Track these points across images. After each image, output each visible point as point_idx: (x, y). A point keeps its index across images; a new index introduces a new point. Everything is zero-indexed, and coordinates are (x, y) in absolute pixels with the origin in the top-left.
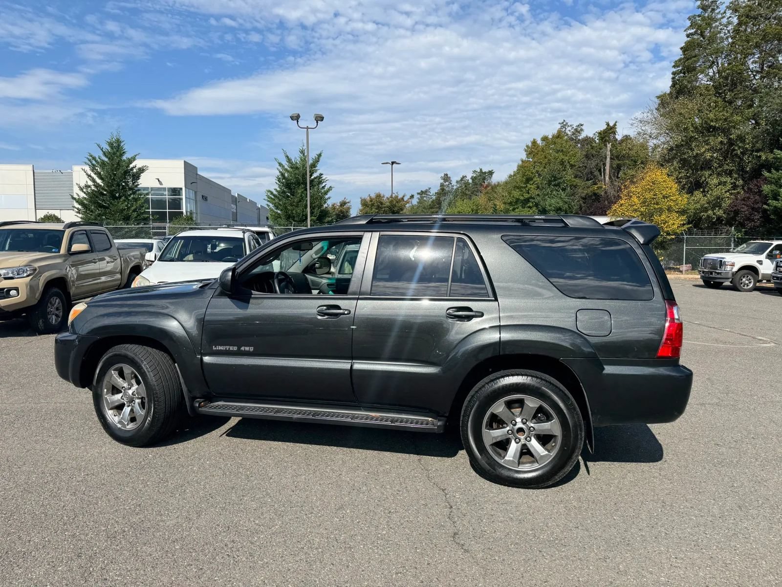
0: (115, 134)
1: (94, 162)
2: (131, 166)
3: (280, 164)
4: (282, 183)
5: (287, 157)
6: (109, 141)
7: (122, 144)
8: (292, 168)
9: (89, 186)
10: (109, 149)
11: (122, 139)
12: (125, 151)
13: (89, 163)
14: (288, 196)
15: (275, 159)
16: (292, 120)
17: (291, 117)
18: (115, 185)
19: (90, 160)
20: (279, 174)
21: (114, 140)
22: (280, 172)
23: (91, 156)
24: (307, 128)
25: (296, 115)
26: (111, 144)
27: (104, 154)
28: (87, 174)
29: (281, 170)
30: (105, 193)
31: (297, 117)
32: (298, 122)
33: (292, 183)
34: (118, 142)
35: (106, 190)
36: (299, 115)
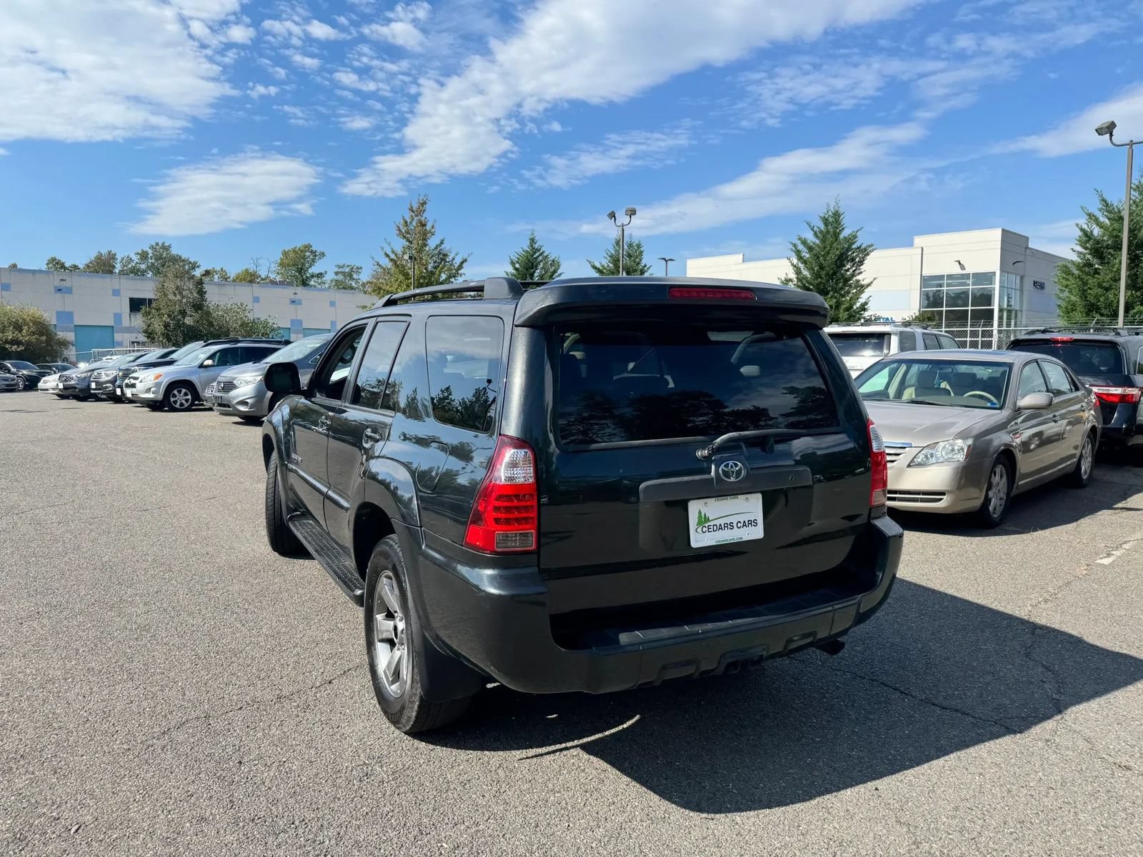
0: (832, 204)
1: (801, 247)
2: (854, 246)
3: (1091, 216)
4: (1086, 248)
5: (1104, 200)
6: (823, 215)
7: (841, 218)
8: (1109, 219)
9: (791, 280)
10: (822, 227)
11: (841, 211)
12: (844, 226)
13: (794, 248)
14: (1097, 272)
15: (1082, 208)
16: (1099, 134)
17: (1096, 130)
18: (823, 276)
19: (795, 246)
20: (1080, 233)
21: (830, 213)
22: (1082, 230)
23: (800, 239)
24: (1131, 144)
25: (1107, 125)
26: (826, 221)
27: (815, 234)
28: (792, 265)
29: (1085, 227)
30: (811, 287)
31: (1107, 127)
32: (1111, 135)
33: (1108, 248)
34: (837, 215)
35: (811, 284)
36: (1113, 122)
